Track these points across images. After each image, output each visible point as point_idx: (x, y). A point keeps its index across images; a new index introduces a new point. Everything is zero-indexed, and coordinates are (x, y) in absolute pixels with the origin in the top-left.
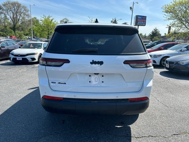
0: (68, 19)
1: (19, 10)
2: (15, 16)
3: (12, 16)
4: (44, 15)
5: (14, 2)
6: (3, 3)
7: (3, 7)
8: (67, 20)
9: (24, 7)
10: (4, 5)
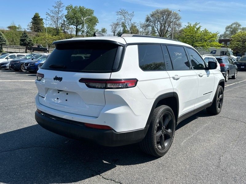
0: (240, 24)
1: (169, 19)
2: (163, 28)
3: (159, 28)
4: (188, 23)
5: (164, 11)
6: (152, 13)
7: (151, 18)
8: (237, 25)
9: (176, 15)
10: (152, 16)
